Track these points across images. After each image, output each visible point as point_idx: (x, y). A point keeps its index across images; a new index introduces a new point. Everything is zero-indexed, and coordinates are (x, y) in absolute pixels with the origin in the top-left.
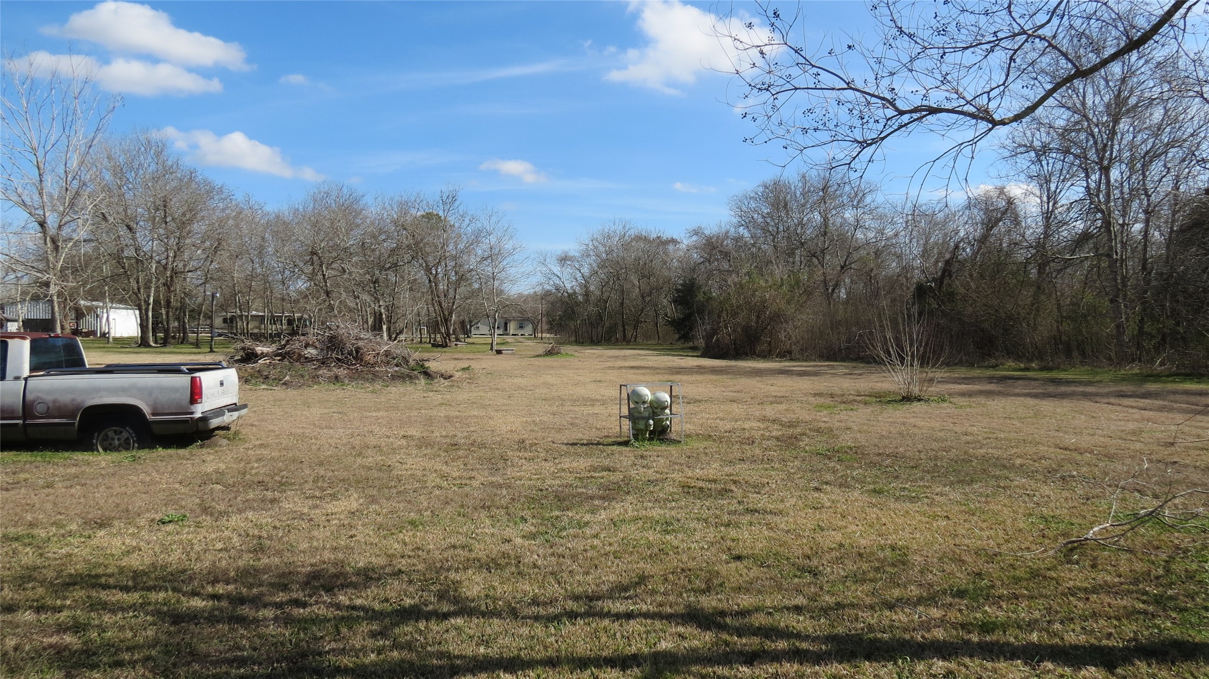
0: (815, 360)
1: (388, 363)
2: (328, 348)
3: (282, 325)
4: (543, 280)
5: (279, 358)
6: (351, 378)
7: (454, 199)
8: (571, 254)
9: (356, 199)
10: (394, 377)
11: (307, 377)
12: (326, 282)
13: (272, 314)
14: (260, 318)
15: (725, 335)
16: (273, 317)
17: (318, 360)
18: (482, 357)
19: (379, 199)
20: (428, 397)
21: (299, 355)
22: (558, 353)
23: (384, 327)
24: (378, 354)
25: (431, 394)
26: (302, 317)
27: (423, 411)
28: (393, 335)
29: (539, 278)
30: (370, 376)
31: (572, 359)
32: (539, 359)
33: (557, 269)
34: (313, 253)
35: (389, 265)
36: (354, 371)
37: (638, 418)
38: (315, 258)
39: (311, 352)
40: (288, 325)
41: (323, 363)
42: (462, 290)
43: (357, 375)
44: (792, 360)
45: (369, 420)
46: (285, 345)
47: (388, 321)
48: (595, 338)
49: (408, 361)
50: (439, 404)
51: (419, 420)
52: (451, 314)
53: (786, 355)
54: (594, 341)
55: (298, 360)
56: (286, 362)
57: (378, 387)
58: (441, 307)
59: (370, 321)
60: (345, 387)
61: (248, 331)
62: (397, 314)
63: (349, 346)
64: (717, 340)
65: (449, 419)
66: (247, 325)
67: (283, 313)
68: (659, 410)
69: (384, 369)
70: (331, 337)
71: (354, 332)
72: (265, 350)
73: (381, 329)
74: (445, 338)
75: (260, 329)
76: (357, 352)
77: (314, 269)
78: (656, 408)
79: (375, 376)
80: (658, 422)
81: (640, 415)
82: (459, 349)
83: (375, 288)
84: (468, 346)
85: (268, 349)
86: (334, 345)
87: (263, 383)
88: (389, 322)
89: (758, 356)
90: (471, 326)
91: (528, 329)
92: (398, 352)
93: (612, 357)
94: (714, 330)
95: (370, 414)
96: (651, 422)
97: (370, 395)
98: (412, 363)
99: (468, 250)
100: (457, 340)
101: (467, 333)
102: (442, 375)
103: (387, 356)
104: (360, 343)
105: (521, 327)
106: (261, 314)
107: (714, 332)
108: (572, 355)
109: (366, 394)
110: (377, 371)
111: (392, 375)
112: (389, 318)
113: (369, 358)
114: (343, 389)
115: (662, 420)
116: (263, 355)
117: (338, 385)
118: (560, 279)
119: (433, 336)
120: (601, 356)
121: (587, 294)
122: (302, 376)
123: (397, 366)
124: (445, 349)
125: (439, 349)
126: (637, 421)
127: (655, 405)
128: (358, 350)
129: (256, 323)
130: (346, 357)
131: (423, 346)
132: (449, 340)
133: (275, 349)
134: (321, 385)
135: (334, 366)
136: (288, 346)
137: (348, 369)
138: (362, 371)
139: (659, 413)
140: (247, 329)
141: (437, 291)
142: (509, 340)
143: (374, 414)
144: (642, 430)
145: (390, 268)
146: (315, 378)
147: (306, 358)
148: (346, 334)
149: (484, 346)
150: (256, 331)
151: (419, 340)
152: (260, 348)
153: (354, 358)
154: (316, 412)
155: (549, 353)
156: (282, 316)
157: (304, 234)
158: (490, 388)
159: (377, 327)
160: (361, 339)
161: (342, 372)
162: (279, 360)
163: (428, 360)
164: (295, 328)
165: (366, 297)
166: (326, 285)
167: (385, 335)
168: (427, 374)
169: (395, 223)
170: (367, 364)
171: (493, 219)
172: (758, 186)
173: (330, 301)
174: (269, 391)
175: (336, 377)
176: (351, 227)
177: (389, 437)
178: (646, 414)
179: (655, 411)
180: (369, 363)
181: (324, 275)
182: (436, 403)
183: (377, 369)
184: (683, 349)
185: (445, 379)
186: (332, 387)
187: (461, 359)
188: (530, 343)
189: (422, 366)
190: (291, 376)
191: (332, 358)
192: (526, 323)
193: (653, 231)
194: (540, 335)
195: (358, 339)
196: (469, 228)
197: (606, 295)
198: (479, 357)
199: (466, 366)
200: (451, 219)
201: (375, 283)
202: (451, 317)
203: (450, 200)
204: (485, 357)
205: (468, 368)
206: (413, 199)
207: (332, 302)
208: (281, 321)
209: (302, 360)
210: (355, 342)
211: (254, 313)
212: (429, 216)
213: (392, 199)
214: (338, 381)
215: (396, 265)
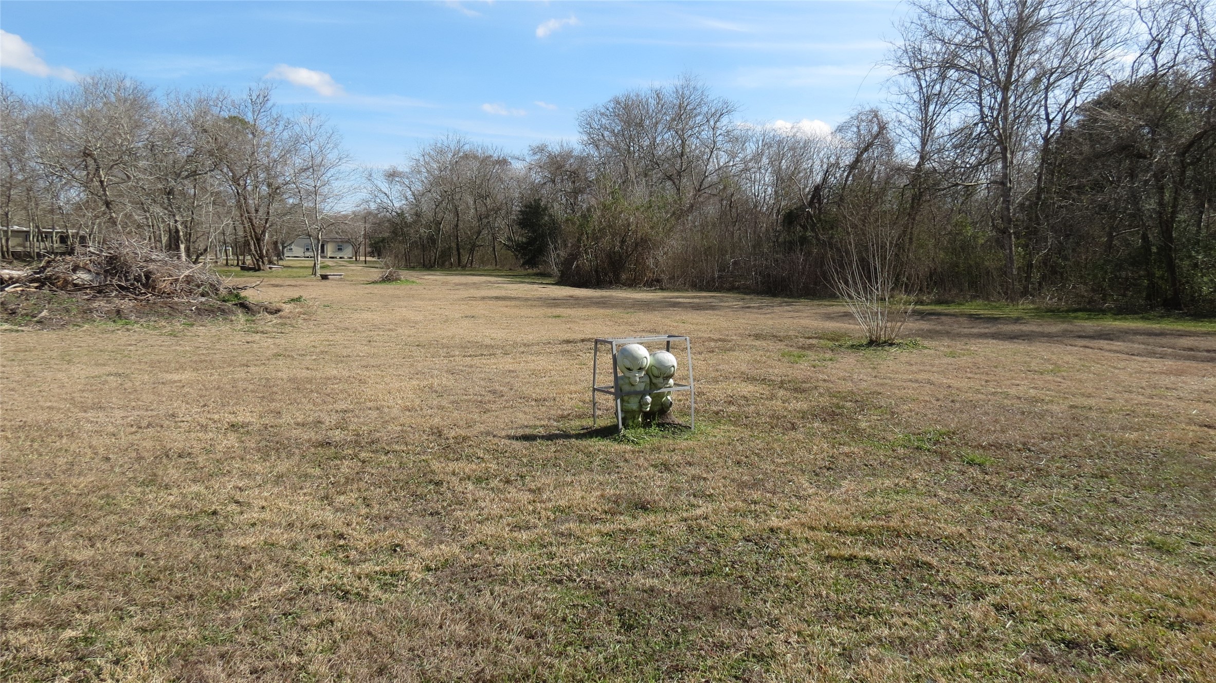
0: (687, 290)
1: (191, 292)
2: (106, 271)
3: (52, 242)
4: (369, 197)
5: (36, 285)
6: (140, 313)
7: (266, 99)
8: (400, 169)
9: (143, 94)
10: (199, 312)
11: (75, 312)
12: (104, 190)
13: (39, 230)
14: (24, 234)
15: (586, 261)
16: (40, 232)
17: (92, 288)
18: (306, 283)
19: (172, 96)
20: (254, 342)
21: (66, 282)
22: (397, 279)
23: (182, 247)
24: (177, 280)
25: (257, 337)
26: (78, 233)
27: (252, 369)
28: (195, 256)
29: (364, 194)
30: (167, 310)
31: (414, 286)
32: (376, 286)
33: (384, 187)
34: (87, 154)
35: (186, 173)
36: (144, 303)
37: (629, 394)
38: (90, 161)
39: (82, 277)
40: (61, 242)
41: (100, 292)
42: (275, 205)
43: (147, 308)
44: (662, 289)
45: (167, 388)
46: (44, 268)
47: (186, 240)
48: (427, 262)
49: (217, 290)
50: (274, 355)
51: (251, 387)
52: (264, 232)
53: (655, 283)
54: (428, 266)
55: (63, 288)
56: (46, 290)
57: (178, 326)
58: (252, 225)
59: (165, 239)
60: (129, 327)
61: (8, 249)
62: (196, 232)
63: (135, 270)
64: (577, 266)
65: (298, 385)
66: (7, 241)
67: (53, 228)
68: (661, 380)
69: (185, 300)
70: (111, 258)
71: (143, 252)
72: (15, 273)
73: (178, 248)
74: (257, 260)
75: (25, 247)
76: (147, 277)
77: (88, 174)
78: (657, 377)
79: (174, 311)
80: (657, 398)
81: (632, 389)
82: (274, 274)
83: (169, 199)
84: (284, 269)
85: (19, 273)
86: (114, 268)
87: (6, 321)
88: (188, 240)
89: (624, 285)
90: (284, 247)
91: (348, 252)
92: (204, 277)
93: (461, 284)
94: (573, 255)
95: (169, 377)
96: (649, 399)
97: (168, 341)
98: (223, 292)
99: (283, 159)
100: (270, 262)
101: (280, 256)
102: (266, 309)
103: (189, 283)
104: (152, 267)
105: (340, 249)
106: (25, 229)
107: (573, 257)
108: (413, 282)
109: (162, 338)
110: (176, 303)
111: (197, 309)
112: (188, 236)
113: (164, 285)
114: (128, 330)
115: (662, 395)
116: (12, 281)
117: (120, 323)
118: (388, 197)
119: (241, 258)
120: (446, 283)
121: (418, 215)
122: (68, 311)
123: (203, 295)
124: (257, 273)
125: (251, 273)
126: (626, 398)
127: (656, 372)
128: (148, 275)
129: (19, 240)
130: (132, 285)
131: (230, 268)
132: (263, 262)
133: (30, 272)
134: (96, 324)
135: (116, 296)
136: (49, 269)
137: (136, 299)
138: (155, 303)
139: (660, 385)
140: (7, 246)
141: (246, 206)
142: (330, 264)
143: (176, 377)
144: (633, 411)
145: (187, 177)
146: (87, 313)
147: (75, 285)
148: (131, 254)
149: (302, 270)
150: (19, 249)
151: (225, 262)
152: (7, 271)
153: (143, 285)
154: (80, 372)
155: (387, 280)
156: (51, 233)
157: (74, 130)
158: (337, 327)
159: (173, 245)
160: (152, 261)
161: (126, 304)
162: (36, 288)
163: (244, 288)
164: (67, 247)
165: (157, 210)
166: (105, 195)
167: (183, 255)
168: (244, 306)
169: (193, 123)
170: (161, 293)
171: (315, 123)
172: (610, 101)
173: (110, 213)
174: (14, 334)
175: (118, 312)
176: (137, 125)
177: (204, 428)
178: (641, 387)
179: (654, 381)
180: (164, 292)
181: (102, 182)
182: (269, 353)
183: (176, 299)
184: (528, 275)
185: (271, 313)
186: (111, 326)
187: (281, 286)
188: (353, 267)
189: (237, 296)
190: (50, 310)
191: (112, 285)
192: (345, 245)
193: (490, 147)
194: (362, 258)
195: (148, 260)
196: (285, 133)
197: (440, 215)
198: (303, 283)
199: (296, 296)
200: (262, 123)
201: (169, 193)
202: (264, 236)
203: (261, 101)
204: (310, 283)
205: (298, 300)
206: (214, 96)
207: (114, 215)
208: (52, 237)
209: (70, 287)
210: (144, 264)
211: (16, 228)
212: (233, 120)
213: (188, 95)
214: (120, 318)
215: (194, 173)
